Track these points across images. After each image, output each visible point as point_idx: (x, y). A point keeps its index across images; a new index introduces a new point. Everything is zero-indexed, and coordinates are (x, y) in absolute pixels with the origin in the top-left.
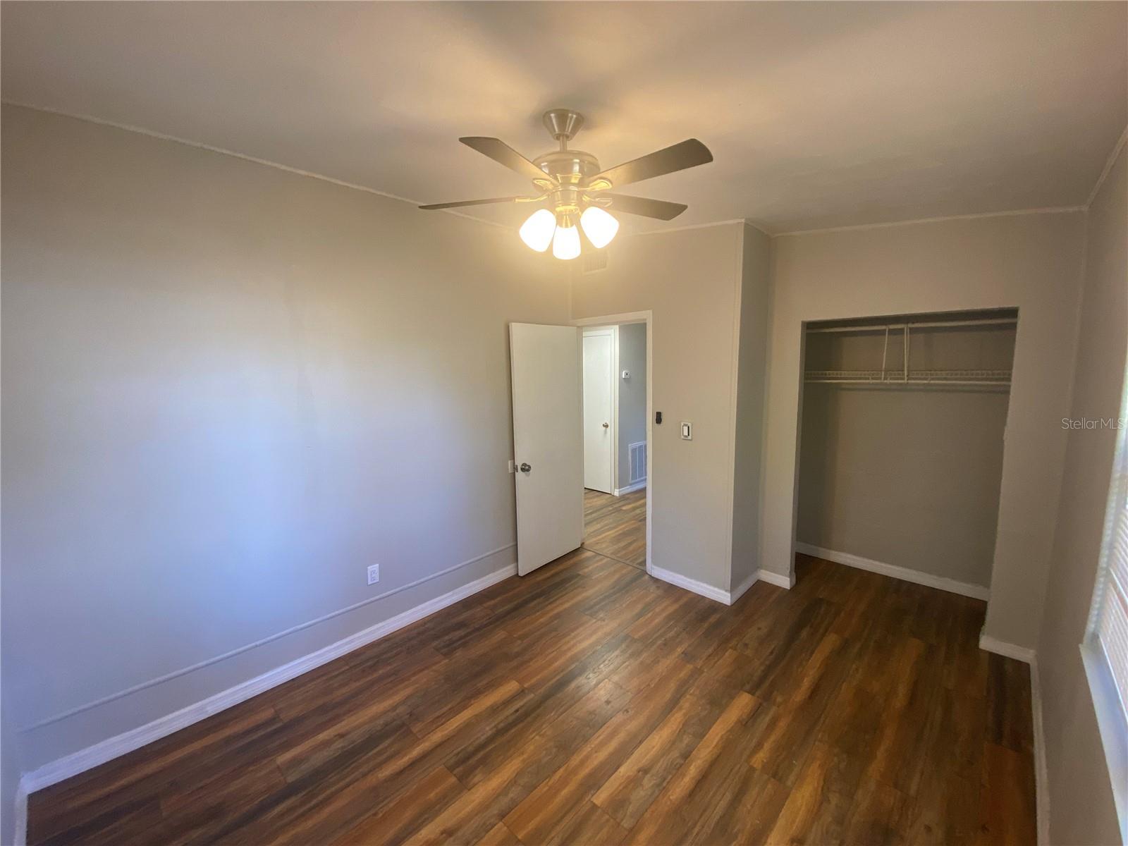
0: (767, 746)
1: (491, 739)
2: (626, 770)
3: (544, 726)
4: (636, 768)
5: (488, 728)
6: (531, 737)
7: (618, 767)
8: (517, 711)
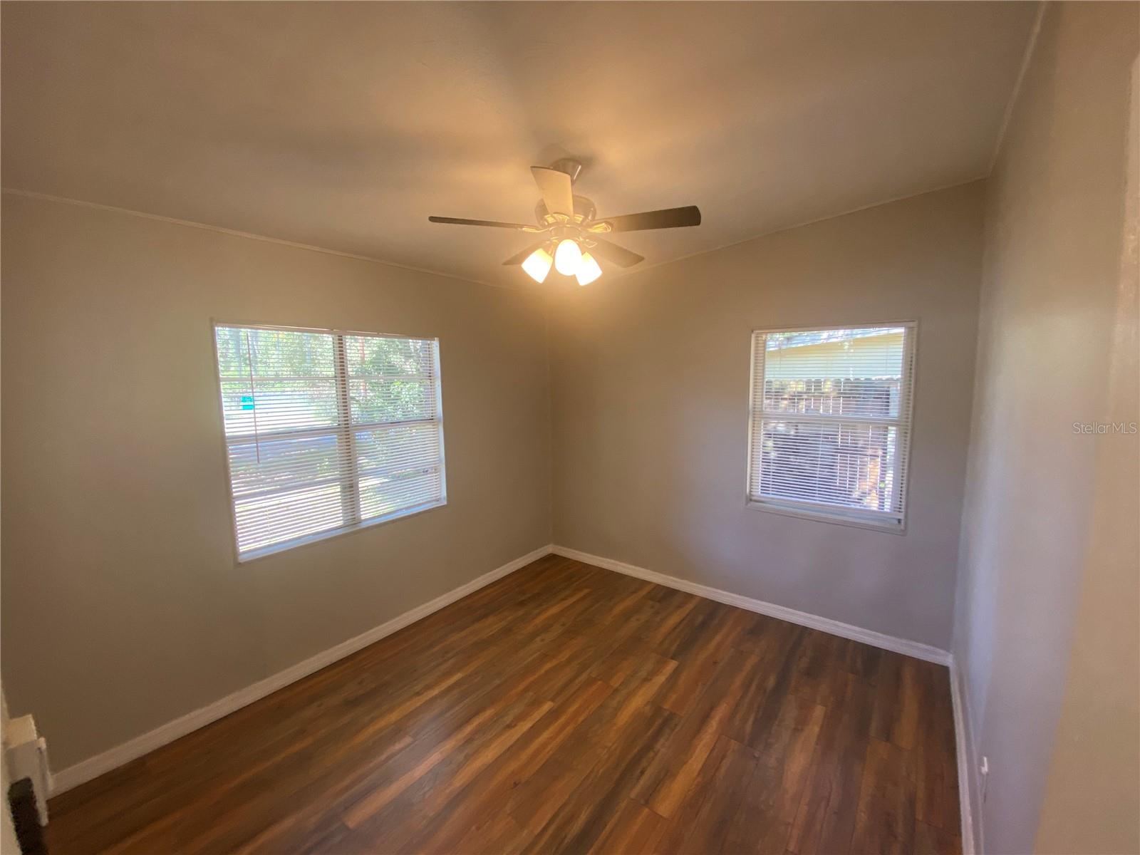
0: (383, 757)
1: (655, 738)
2: (525, 726)
3: (606, 756)
4: (517, 728)
5: (663, 750)
6: (616, 745)
7: (532, 727)
8: (642, 773)
